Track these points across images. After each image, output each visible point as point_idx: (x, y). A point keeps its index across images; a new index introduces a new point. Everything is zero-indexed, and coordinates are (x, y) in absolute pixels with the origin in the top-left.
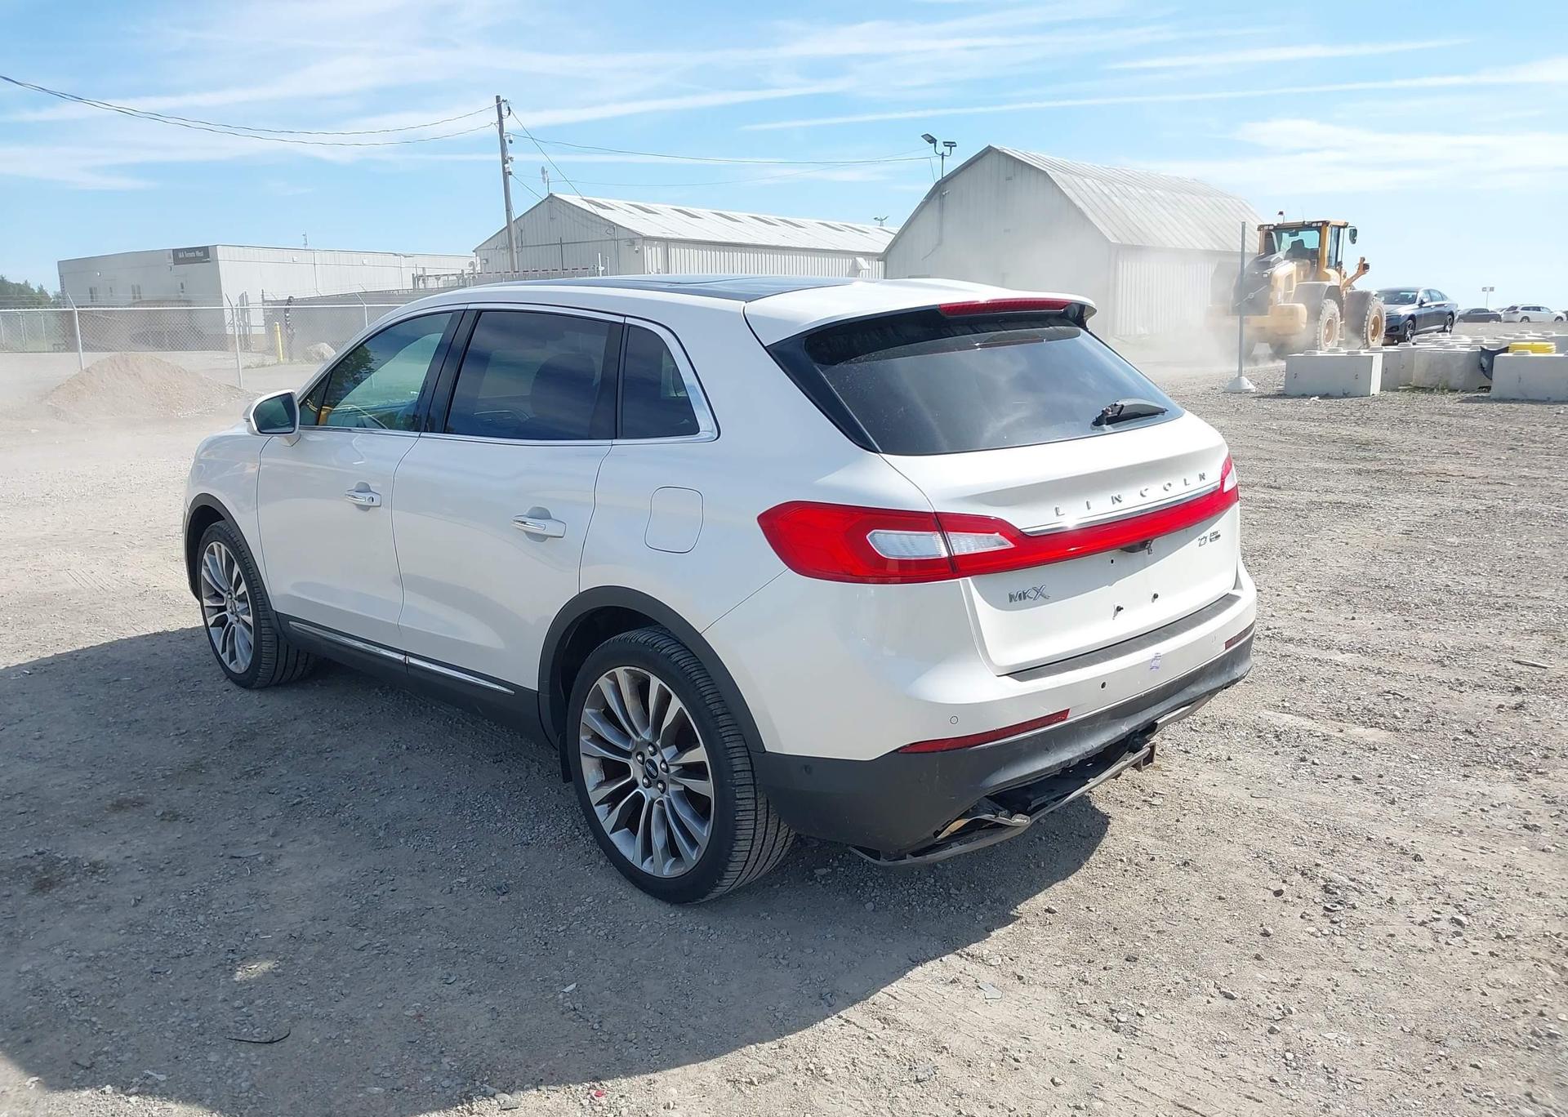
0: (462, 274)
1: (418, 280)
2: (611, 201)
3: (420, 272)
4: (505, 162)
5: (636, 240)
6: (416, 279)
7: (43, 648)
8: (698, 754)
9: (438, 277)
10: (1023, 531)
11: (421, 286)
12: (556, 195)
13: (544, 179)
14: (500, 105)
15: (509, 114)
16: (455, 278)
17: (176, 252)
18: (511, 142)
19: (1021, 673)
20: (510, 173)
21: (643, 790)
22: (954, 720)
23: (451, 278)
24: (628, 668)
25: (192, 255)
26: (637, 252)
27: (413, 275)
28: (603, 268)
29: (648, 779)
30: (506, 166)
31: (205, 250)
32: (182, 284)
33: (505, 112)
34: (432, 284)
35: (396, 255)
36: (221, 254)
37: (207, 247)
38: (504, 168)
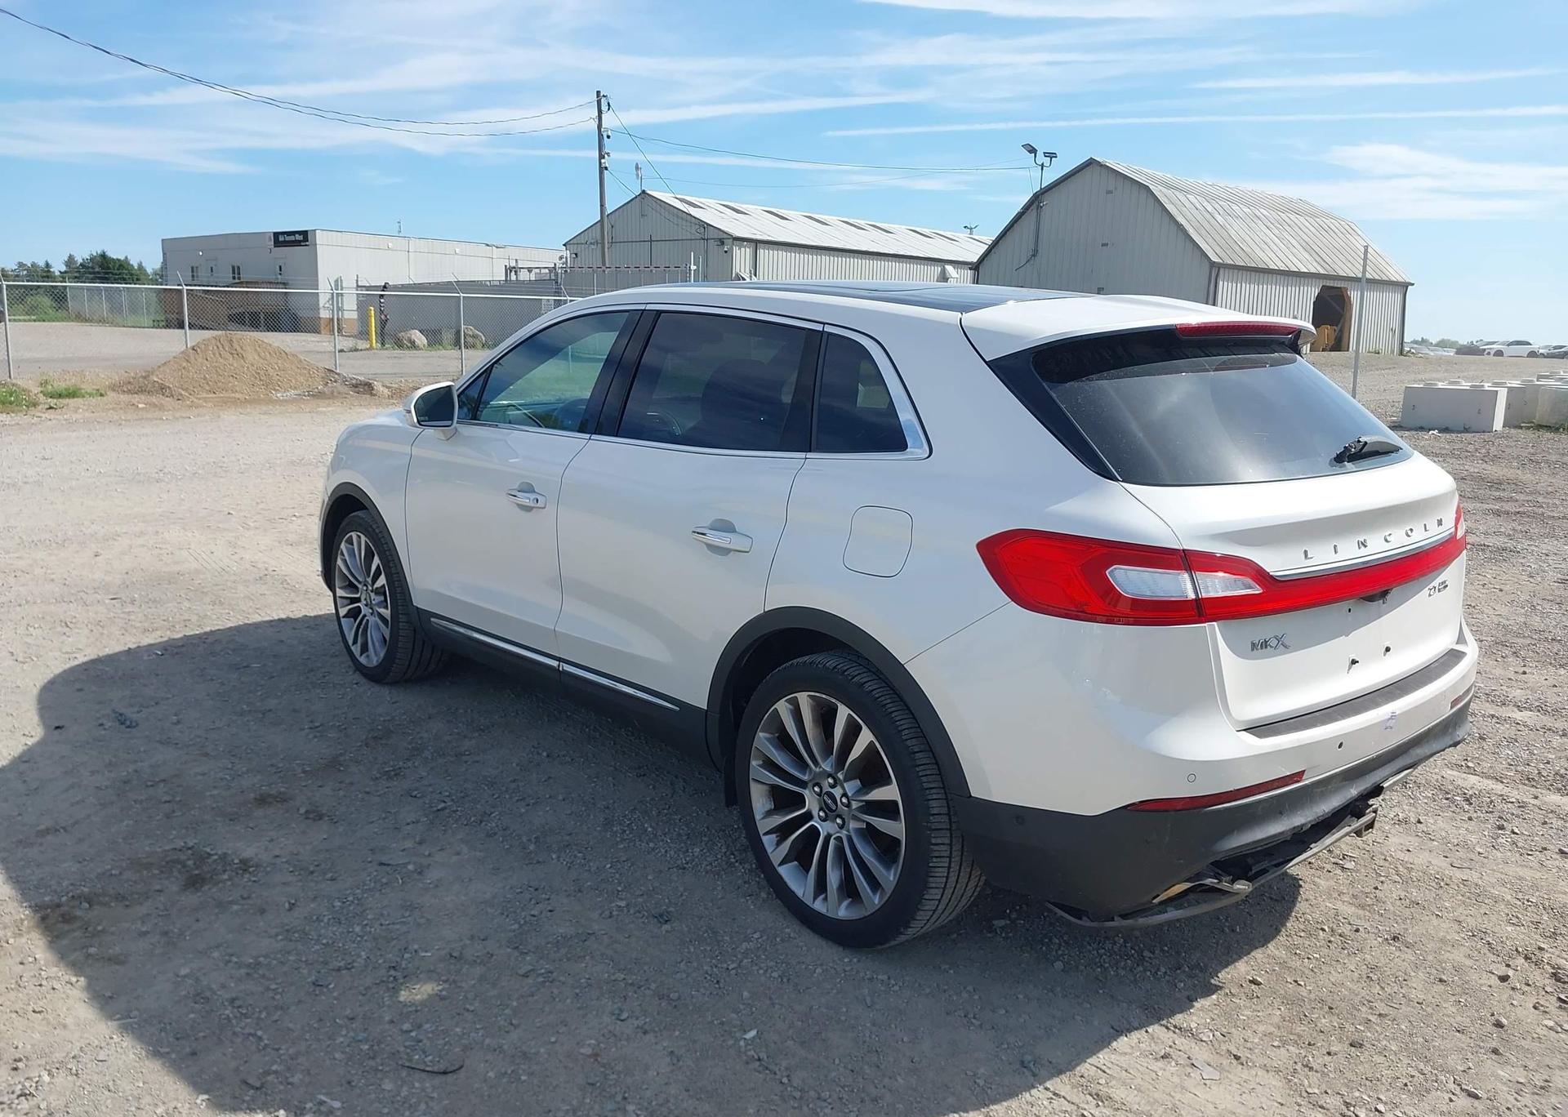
0: (554, 268)
1: (511, 271)
2: (702, 200)
3: (513, 264)
4: (601, 157)
5: (724, 240)
6: (509, 270)
7: (172, 628)
8: (890, 792)
9: (530, 270)
10: (1271, 574)
11: (513, 277)
12: (649, 192)
13: (638, 175)
14: (600, 100)
15: (609, 109)
16: (547, 271)
17: (276, 235)
18: (608, 137)
19: (1260, 728)
20: (606, 168)
21: (818, 823)
22: (1192, 778)
23: (543, 271)
24: (813, 694)
25: (292, 238)
26: (726, 252)
27: (506, 266)
28: (695, 267)
29: (825, 812)
30: (603, 161)
31: (305, 233)
32: (280, 267)
33: (604, 108)
34: (524, 276)
35: (488, 245)
36: (320, 238)
37: (306, 231)
38: (600, 163)
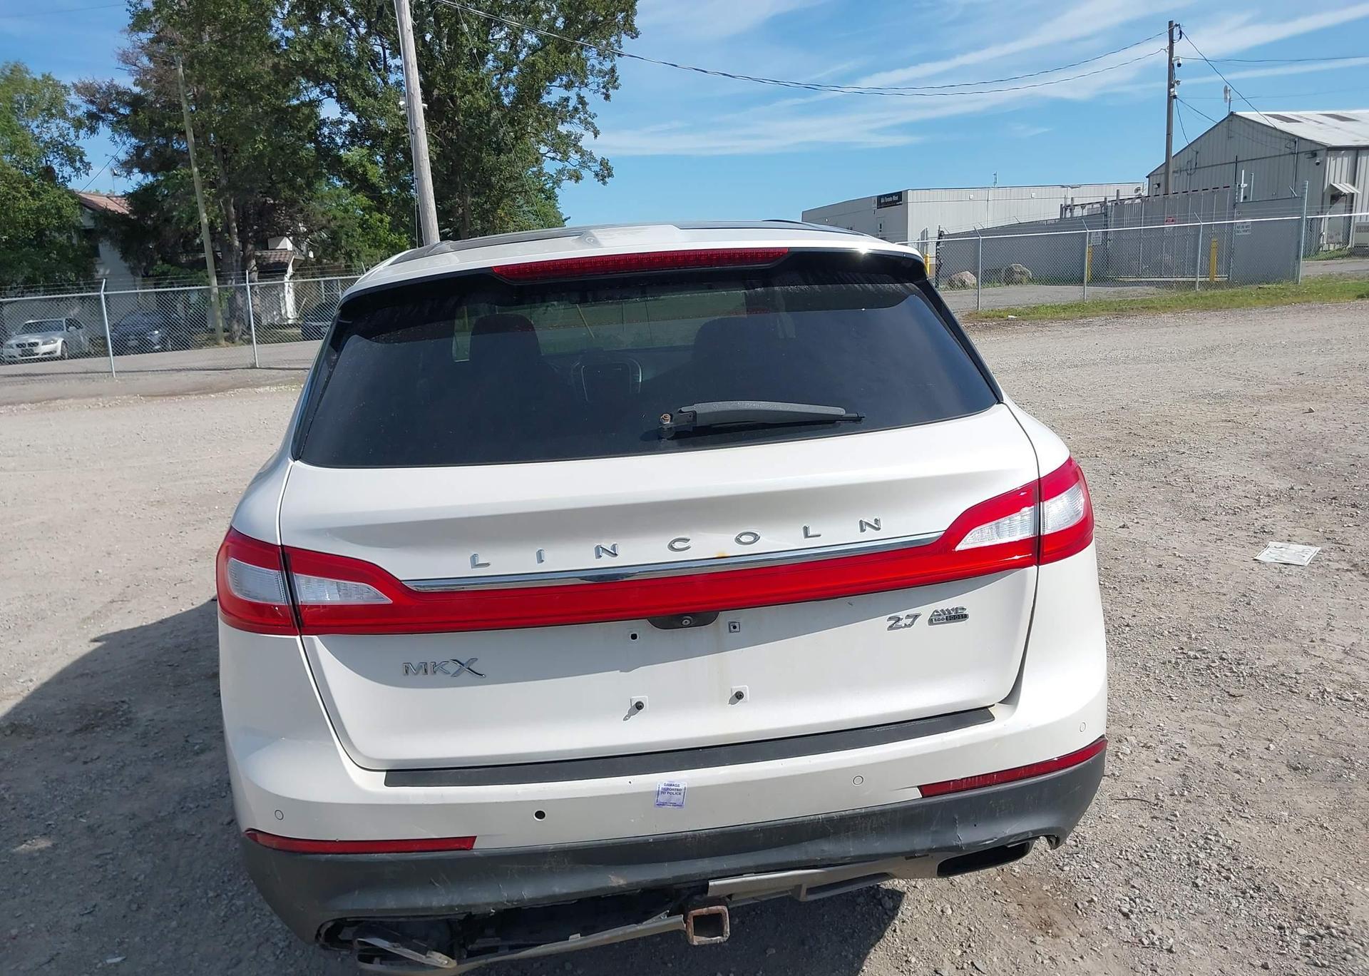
0: (1105, 202)
1: (1066, 210)
2: (1300, 113)
3: (1069, 202)
4: (1171, 86)
5: (1317, 152)
6: (1064, 208)
9: (1083, 206)
10: (406, 584)
11: (1068, 215)
12: (1238, 113)
13: (1226, 98)
14: (1172, 30)
15: (1180, 38)
16: (1098, 205)
17: (880, 197)
18: (1179, 65)
19: (400, 775)
20: (1175, 97)
22: (280, 815)
23: (1095, 206)
25: (890, 199)
26: (1318, 164)
27: (1061, 205)
28: (1246, 185)
30: (1172, 90)
31: (899, 194)
32: (881, 225)
33: (1176, 35)
34: (1078, 212)
35: (1063, 187)
36: (911, 197)
37: (901, 192)
38: (1169, 92)
